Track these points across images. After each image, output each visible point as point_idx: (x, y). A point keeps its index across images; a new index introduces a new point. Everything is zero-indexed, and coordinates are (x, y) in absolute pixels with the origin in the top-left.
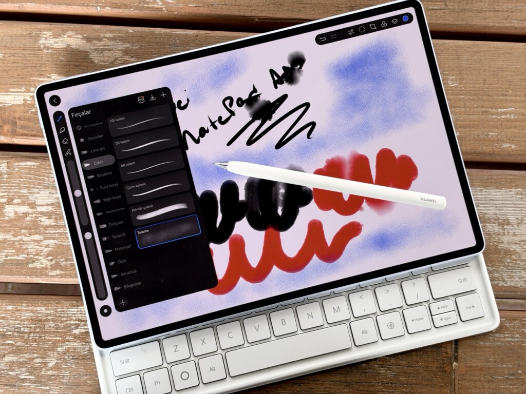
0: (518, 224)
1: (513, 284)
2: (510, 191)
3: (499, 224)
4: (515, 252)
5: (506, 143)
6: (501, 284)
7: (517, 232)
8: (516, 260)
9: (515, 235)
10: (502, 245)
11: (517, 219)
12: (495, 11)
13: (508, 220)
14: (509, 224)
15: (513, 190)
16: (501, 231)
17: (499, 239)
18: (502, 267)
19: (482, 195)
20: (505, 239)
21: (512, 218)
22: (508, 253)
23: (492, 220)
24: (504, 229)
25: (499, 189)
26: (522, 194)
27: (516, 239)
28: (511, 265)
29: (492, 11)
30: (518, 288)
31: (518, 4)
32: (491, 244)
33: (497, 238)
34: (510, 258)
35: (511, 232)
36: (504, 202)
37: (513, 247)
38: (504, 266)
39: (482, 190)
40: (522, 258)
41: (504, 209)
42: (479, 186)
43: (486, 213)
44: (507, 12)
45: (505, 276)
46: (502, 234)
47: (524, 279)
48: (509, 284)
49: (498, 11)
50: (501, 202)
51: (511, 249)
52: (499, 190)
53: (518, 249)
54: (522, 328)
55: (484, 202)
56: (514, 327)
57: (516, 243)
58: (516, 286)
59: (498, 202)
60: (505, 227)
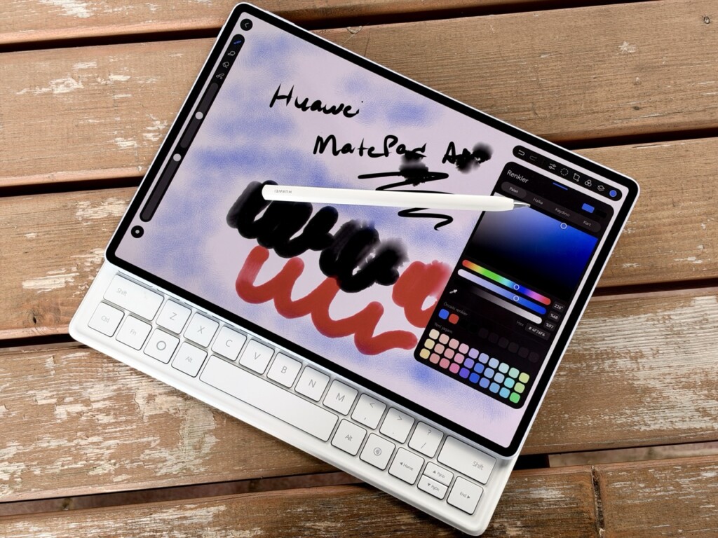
0: (654, 355)
1: (657, 427)
2: (639, 318)
3: (632, 358)
4: (654, 389)
5: (627, 262)
6: (643, 428)
7: (654, 365)
8: (657, 398)
9: (651, 368)
10: (638, 382)
11: (652, 349)
12: (594, 113)
13: (641, 352)
14: (642, 356)
15: (642, 316)
16: (635, 366)
17: (634, 376)
18: (642, 409)
19: (606, 326)
20: (641, 374)
21: (646, 350)
22: (646, 390)
23: (623, 355)
24: (638, 363)
25: (625, 317)
26: (653, 320)
27: (654, 373)
28: (652, 404)
29: (590, 114)
30: (664, 430)
31: (619, 101)
32: (626, 383)
33: (631, 375)
34: (650, 397)
35: (647, 366)
36: (633, 332)
37: (652, 383)
38: (644, 407)
39: (605, 320)
40: (664, 395)
41: (634, 339)
42: (602, 316)
43: (614, 347)
44: (608, 111)
45: (647, 419)
46: (636, 369)
47: (669, 420)
48: (653, 427)
49: (597, 112)
50: (630, 332)
51: (650, 386)
52: (625, 319)
53: (658, 385)
54: (675, 478)
55: (610, 334)
56: (666, 478)
57: (654, 379)
58: (662, 428)
59: (626, 332)
60: (639, 360)
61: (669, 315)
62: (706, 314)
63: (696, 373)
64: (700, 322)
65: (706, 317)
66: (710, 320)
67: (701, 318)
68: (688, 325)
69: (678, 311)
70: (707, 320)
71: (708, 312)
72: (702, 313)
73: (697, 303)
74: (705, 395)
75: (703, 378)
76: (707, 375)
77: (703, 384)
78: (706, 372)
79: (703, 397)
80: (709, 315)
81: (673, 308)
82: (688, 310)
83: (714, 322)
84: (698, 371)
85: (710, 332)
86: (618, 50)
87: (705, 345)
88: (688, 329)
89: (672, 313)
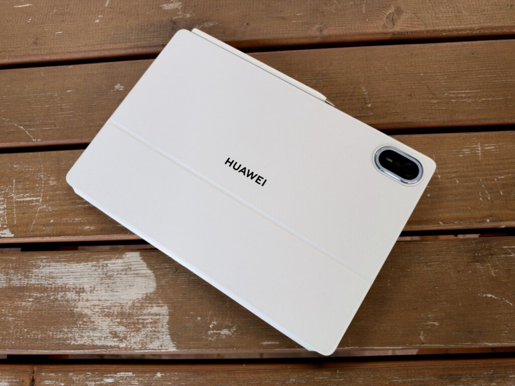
0: (91, 291)
1: (82, 342)
2: (87, 264)
3: (76, 292)
4: (86, 315)
5: (87, 226)
6: (73, 342)
7: (90, 298)
8: (86, 322)
9: (87, 300)
10: (77, 310)
11: (90, 287)
13: (83, 288)
14: (83, 292)
15: (89, 263)
16: (77, 298)
17: (75, 305)
18: (75, 329)
19: (65, 268)
20: (80, 304)
21: (87, 287)
22: (81, 315)
23: (71, 289)
24: (79, 296)
25: (78, 263)
26: (96, 266)
27: (88, 304)
28: (82, 326)
30: (86, 346)
32: (69, 309)
33: (73, 304)
34: (82, 321)
35: (85, 298)
36: (81, 274)
37: (86, 311)
38: (76, 327)
39: (66, 265)
40: (92, 320)
41: (81, 279)
42: (64, 261)
43: (67, 284)
45: (77, 335)
46: (77, 300)
47: (91, 338)
48: (79, 342)
50: (79, 274)
51: (84, 313)
52: (79, 264)
53: (88, 312)
54: (86, 381)
55: (66, 274)
56: (79, 381)
57: (88, 308)
58: (85, 344)
59: (77, 274)
60: (81, 294)
61: (106, 264)
62: (131, 265)
63: (115, 306)
64: (126, 270)
65: (130, 266)
66: (133, 269)
67: (127, 267)
68: (118, 271)
69: (113, 261)
70: (130, 268)
71: (132, 263)
72: (128, 264)
73: (128, 256)
74: (118, 322)
75: (120, 310)
76: (122, 308)
77: (118, 314)
78: (123, 306)
79: (116, 324)
80: (133, 265)
81: (110, 259)
82: (120, 261)
83: (135, 270)
84: (117, 305)
85: (131, 277)
86: (114, 88)
87: (126, 286)
88: (117, 274)
89: (109, 262)
